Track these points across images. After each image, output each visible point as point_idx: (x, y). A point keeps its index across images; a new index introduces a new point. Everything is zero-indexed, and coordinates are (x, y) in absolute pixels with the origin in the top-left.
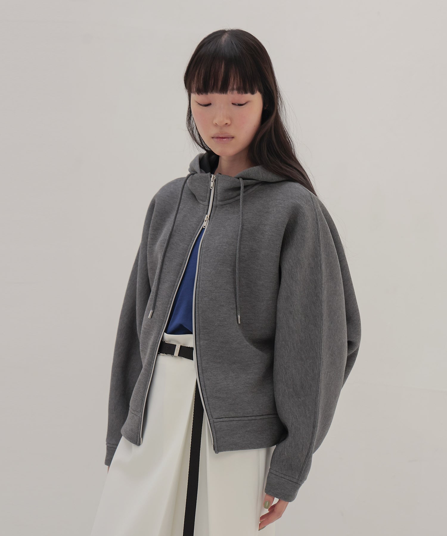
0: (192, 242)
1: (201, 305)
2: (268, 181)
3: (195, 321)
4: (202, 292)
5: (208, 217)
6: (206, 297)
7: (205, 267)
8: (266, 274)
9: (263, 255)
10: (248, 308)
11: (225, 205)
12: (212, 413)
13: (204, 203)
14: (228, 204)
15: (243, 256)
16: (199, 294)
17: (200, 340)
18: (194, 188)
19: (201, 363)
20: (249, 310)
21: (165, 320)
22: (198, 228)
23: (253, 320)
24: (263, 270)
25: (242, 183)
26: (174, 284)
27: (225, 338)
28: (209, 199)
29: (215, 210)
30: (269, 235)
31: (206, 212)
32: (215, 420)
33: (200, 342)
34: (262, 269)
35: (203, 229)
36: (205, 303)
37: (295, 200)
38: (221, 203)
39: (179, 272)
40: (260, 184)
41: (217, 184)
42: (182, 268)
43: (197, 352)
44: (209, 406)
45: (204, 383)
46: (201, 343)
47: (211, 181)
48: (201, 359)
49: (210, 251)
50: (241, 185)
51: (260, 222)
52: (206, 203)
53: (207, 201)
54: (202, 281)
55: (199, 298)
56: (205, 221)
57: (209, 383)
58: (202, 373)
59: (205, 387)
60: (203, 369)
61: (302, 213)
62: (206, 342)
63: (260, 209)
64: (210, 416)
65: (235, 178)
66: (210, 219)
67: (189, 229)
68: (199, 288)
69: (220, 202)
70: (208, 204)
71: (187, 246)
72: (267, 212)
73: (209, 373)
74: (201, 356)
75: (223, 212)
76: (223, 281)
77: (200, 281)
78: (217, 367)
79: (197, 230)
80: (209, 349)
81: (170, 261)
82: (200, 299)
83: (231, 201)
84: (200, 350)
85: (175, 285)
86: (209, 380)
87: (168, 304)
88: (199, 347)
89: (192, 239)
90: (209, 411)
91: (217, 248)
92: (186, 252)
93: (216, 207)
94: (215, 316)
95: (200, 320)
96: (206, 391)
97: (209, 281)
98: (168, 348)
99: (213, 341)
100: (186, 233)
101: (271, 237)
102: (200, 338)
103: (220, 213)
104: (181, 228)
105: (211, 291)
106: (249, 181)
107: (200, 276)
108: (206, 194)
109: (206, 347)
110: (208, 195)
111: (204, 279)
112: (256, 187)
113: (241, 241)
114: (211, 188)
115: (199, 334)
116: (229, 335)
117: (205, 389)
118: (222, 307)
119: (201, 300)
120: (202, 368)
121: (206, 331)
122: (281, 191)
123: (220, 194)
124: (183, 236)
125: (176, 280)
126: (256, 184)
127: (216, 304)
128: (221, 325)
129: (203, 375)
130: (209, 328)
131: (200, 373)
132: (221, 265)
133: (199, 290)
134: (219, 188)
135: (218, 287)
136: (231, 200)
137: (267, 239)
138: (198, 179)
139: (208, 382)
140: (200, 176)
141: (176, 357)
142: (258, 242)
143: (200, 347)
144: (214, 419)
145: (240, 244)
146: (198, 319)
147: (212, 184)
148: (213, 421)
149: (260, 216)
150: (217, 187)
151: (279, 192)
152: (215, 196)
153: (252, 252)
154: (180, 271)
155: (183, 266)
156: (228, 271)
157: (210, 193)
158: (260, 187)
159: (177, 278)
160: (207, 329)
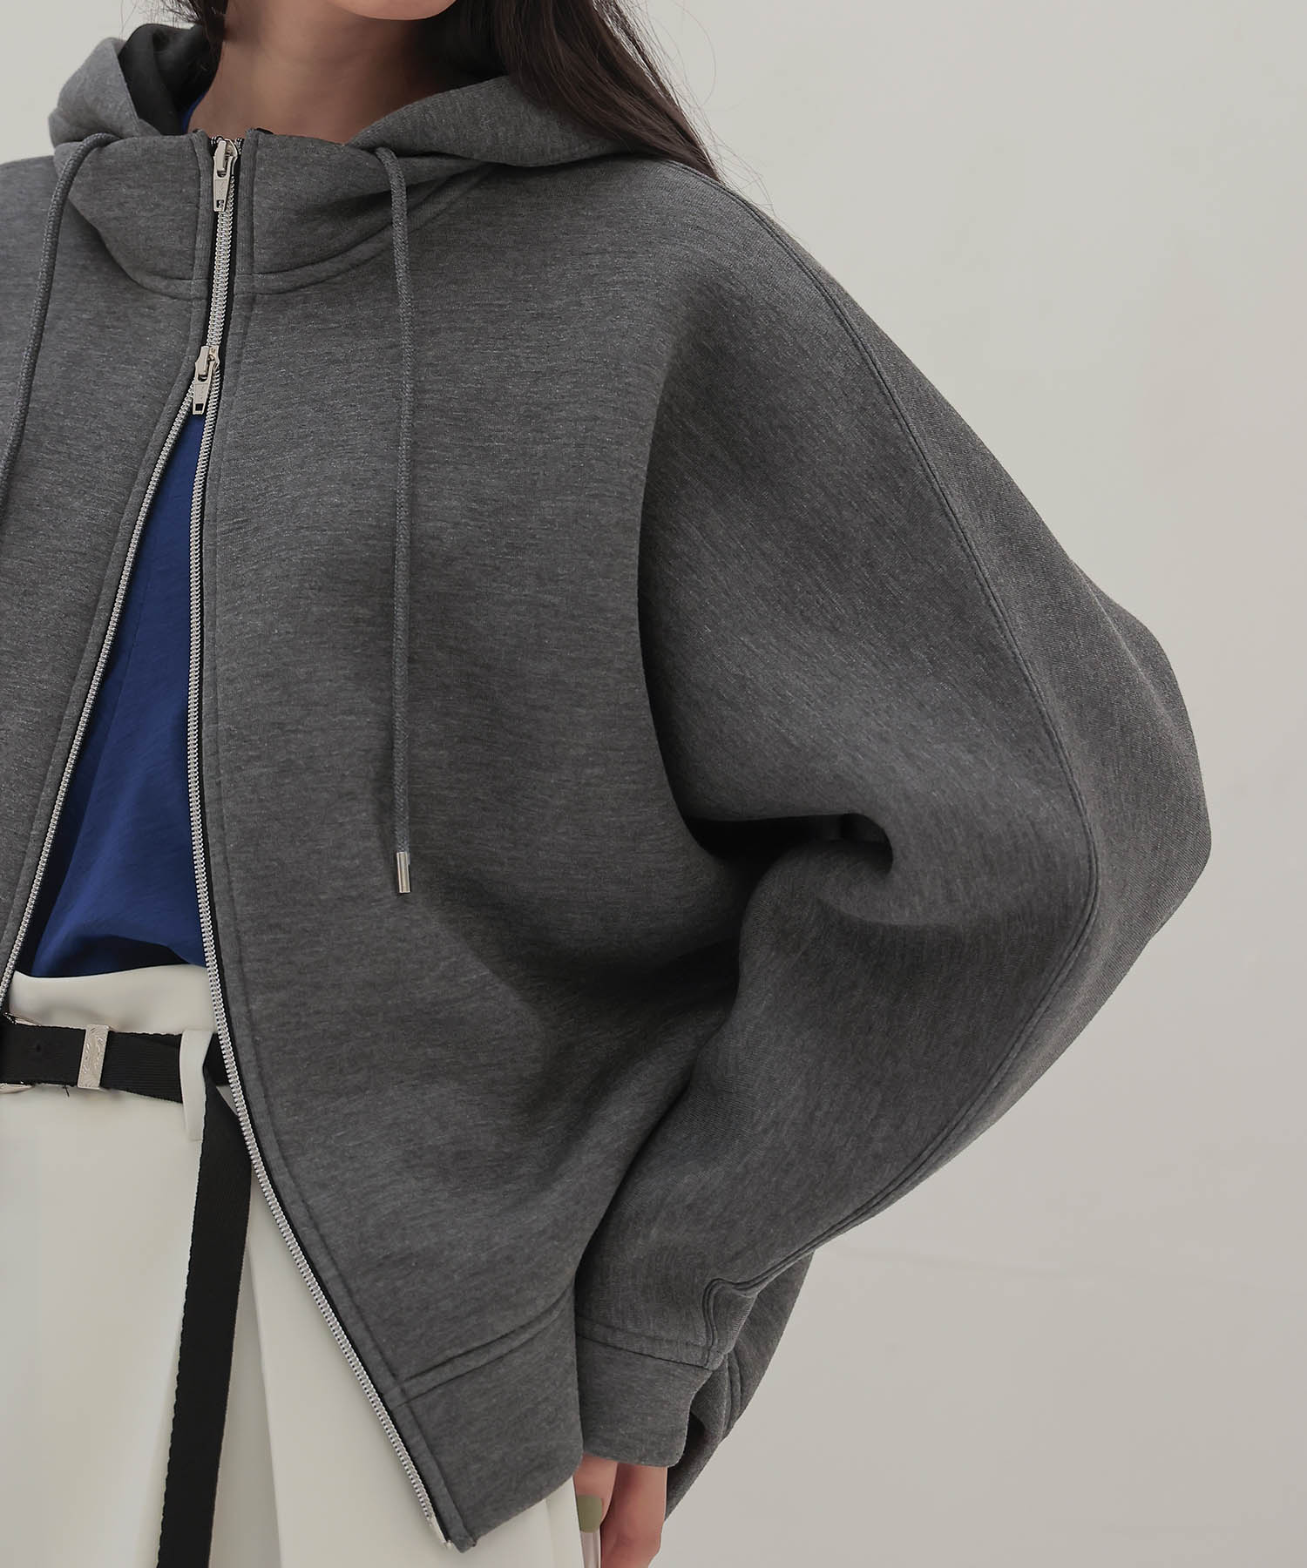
0: (137, 488)
1: (230, 804)
2: (520, 163)
3: (211, 895)
4: (232, 736)
5: (215, 355)
6: (259, 758)
7: (235, 608)
8: (573, 617)
9: (552, 522)
10: (477, 799)
11: (296, 289)
12: (389, 1353)
13: (181, 287)
14: (312, 284)
15: (433, 538)
16: (217, 752)
17: (246, 994)
18: (117, 212)
19: (270, 1113)
20: (484, 809)
21: (17, 902)
22: (164, 419)
23: (502, 864)
24: (556, 601)
25: (396, 174)
26: (56, 715)
27: (380, 958)
28: (206, 263)
29: (248, 319)
30: (576, 421)
31: (194, 332)
32: (414, 1388)
33: (247, 1002)
34: (550, 597)
35: (193, 422)
36: (253, 792)
37: (686, 243)
38: (277, 282)
39: (82, 651)
40: (475, 180)
41: (252, 184)
42: (97, 629)
43: (243, 1059)
44: (362, 1319)
45: (308, 1208)
46: (254, 1007)
47: (215, 174)
48: (266, 1090)
49: (256, 530)
50: (394, 182)
51: (510, 367)
52: (195, 285)
53: (198, 272)
54: (231, 681)
55: (219, 774)
56: (202, 378)
57: (328, 1200)
58: (281, 1161)
59: (316, 1226)
60: (285, 1138)
61: (738, 303)
62: (281, 996)
63: (501, 306)
64: (381, 1371)
65: (353, 152)
66: (222, 367)
67: (109, 428)
68: (216, 719)
69: (272, 277)
70: (204, 288)
71: (109, 511)
72: (542, 315)
73: (319, 1151)
74: (261, 1077)
75: (293, 329)
76: (340, 672)
77: (215, 684)
78: (351, 1114)
79: (160, 427)
80: (301, 1033)
81: (25, 594)
82: (224, 778)
83: (328, 267)
84: (256, 1044)
85: (61, 718)
86: (324, 1186)
87: (31, 819)
88: (247, 1032)
89: (135, 475)
90: (369, 1345)
91: (293, 508)
92: (112, 543)
93: (251, 302)
94: (319, 852)
95: (234, 885)
96: (326, 1247)
97: (268, 675)
98: (38, 1048)
99: (318, 987)
100: (98, 448)
101: (587, 430)
102: (243, 979)
103: (275, 333)
104: (68, 423)
105: (281, 726)
106: (426, 163)
107: (214, 656)
108: (187, 242)
109: (284, 1025)
110: (201, 243)
111: (234, 670)
112: (453, 194)
113: (413, 464)
114: (216, 209)
115: (240, 961)
116: (400, 940)
117: (322, 1237)
118: (349, 804)
119: (231, 780)
120: (276, 1134)
121: (275, 941)
122: (594, 209)
123: (273, 233)
124: (85, 464)
125: (69, 691)
126: (453, 179)
127: (314, 790)
128: (354, 893)
129: (290, 1172)
130: (288, 920)
131: (273, 1165)
132: (320, 589)
133: (217, 731)
134: (262, 203)
135: (317, 704)
136: (327, 264)
137: (565, 440)
138: (138, 168)
139: (323, 1196)
140: (146, 151)
141: (86, 1091)
142: (507, 462)
143: (253, 1027)
144: (407, 1380)
145: (413, 479)
146: (226, 880)
147: (221, 188)
148: (403, 1391)
149: (504, 338)
150: (251, 203)
151: (587, 218)
152: (241, 245)
153: (481, 514)
154: (86, 641)
155: (100, 617)
156: (357, 621)
157: (209, 235)
158: (475, 193)
159: (74, 679)
160: (278, 926)
